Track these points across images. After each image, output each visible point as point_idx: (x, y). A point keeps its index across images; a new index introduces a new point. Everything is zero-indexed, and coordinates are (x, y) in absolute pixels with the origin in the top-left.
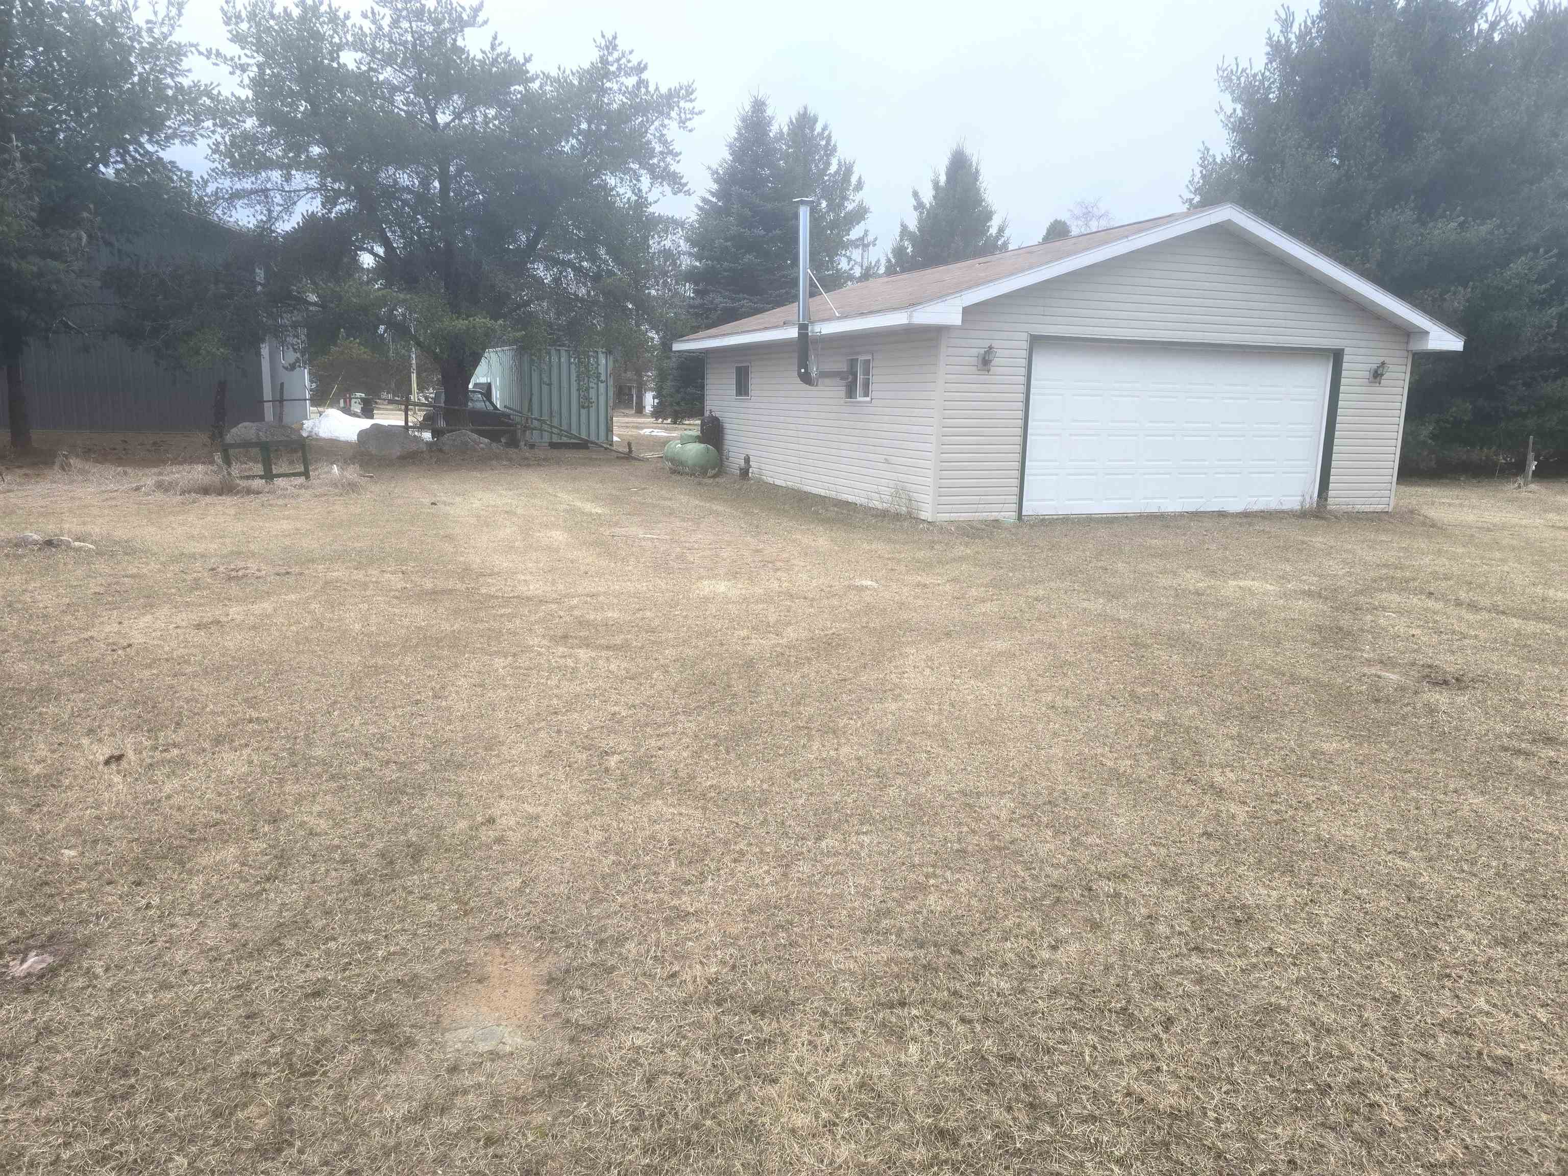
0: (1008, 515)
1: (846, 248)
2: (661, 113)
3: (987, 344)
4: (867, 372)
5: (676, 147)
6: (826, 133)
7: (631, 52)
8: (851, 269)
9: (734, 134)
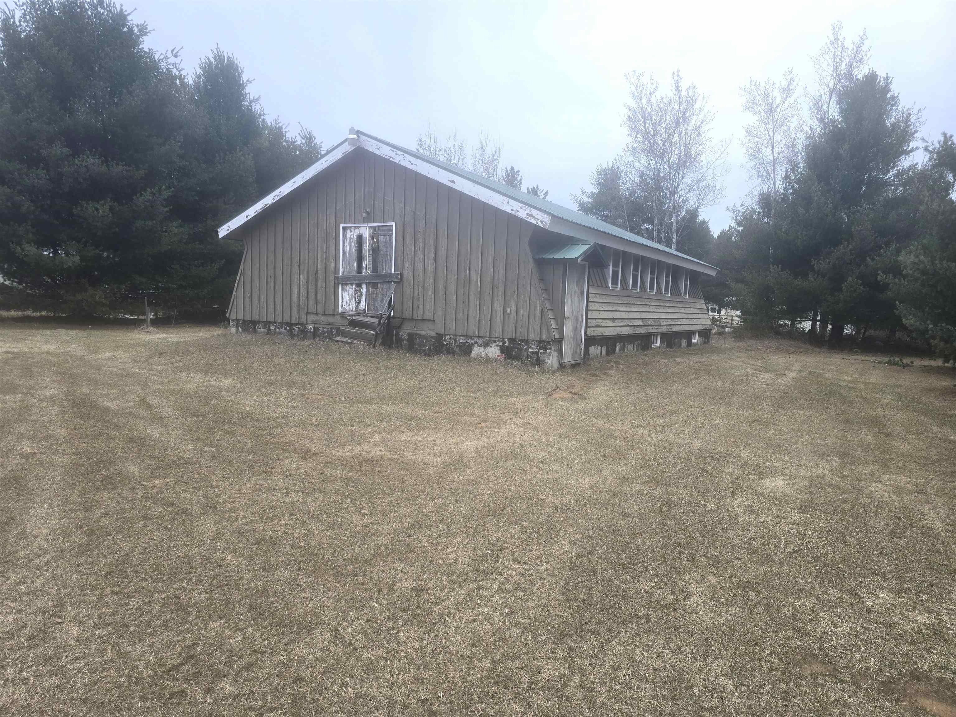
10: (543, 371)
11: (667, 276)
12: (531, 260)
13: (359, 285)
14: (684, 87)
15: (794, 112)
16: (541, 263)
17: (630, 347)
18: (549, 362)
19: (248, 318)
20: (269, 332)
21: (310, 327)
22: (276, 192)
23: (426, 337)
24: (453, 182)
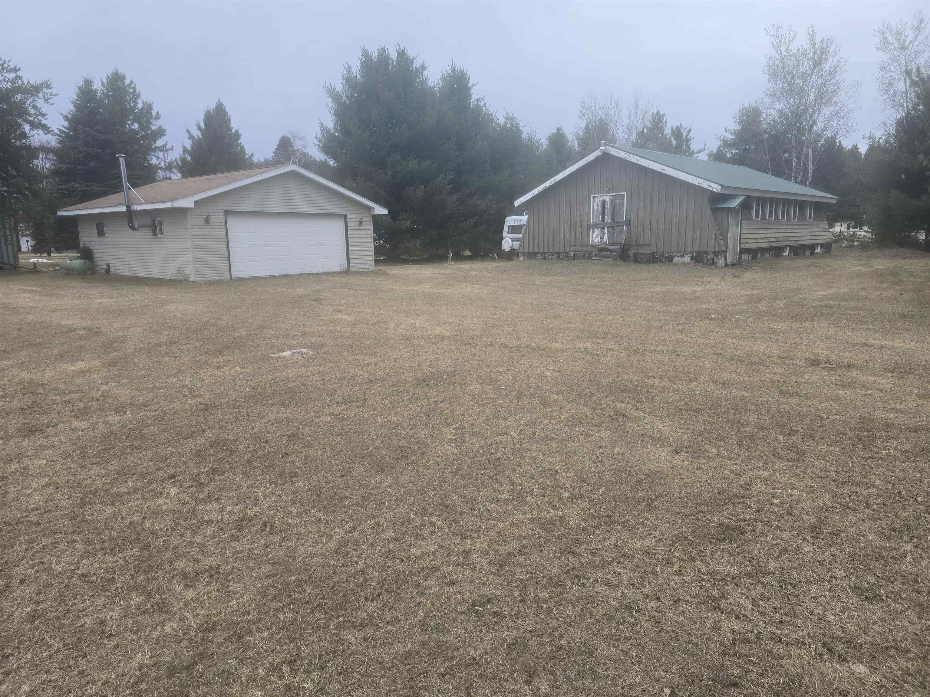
0: (226, 277)
1: (155, 151)
2: (34, 95)
3: (207, 214)
4: (160, 224)
5: (44, 111)
6: (133, 86)
7: (9, 61)
8: (160, 164)
9: (75, 97)
10: (717, 267)
11: (795, 208)
12: (709, 209)
13: (603, 228)
14: (818, 40)
15: (924, 48)
16: (715, 211)
17: (767, 255)
18: (720, 263)
19: (531, 251)
20: (545, 258)
21: (571, 254)
22: (553, 179)
23: (645, 254)
24: (663, 170)
